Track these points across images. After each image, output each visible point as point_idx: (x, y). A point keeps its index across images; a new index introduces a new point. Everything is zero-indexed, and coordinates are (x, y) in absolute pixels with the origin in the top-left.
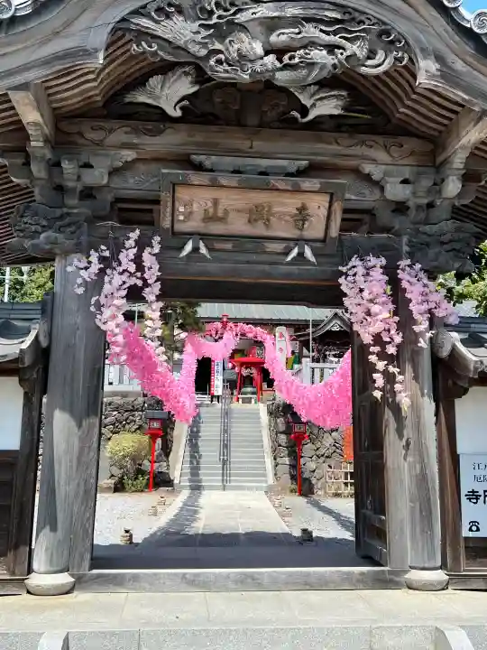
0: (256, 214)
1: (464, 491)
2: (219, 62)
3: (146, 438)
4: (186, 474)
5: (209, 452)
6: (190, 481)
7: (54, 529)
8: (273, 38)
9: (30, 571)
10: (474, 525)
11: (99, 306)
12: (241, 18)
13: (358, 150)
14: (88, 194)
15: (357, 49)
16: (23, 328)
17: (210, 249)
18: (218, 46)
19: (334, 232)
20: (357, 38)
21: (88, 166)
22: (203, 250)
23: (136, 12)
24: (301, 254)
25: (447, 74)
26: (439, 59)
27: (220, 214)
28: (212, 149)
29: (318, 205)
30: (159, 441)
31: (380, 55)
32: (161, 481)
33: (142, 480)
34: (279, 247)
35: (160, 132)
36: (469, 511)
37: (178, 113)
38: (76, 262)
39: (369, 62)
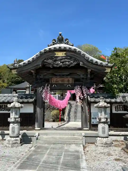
0: (62, 81)
1: (92, 118)
2: (55, 65)
3: (59, 111)
4: (67, 118)
5: (72, 114)
6: (68, 120)
7: (38, 122)
8: (62, 61)
9: (35, 128)
10: (93, 122)
11: (42, 94)
12: (57, 59)
13: (76, 71)
14: (41, 79)
15: (72, 62)
16: (33, 97)
17: (57, 86)
18: (55, 63)
19: (73, 83)
20: (72, 60)
21: (40, 76)
22: (56, 86)
23: (45, 59)
24: (69, 86)
25: (84, 64)
26: (83, 62)
27: (58, 81)
28: (56, 72)
29: (71, 79)
30: (61, 112)
31: (75, 62)
32: (62, 120)
33: (58, 120)
34: (66, 85)
35: (49, 71)
36: (92, 120)
37: (52, 67)
38: (39, 88)
39: (74, 63)
